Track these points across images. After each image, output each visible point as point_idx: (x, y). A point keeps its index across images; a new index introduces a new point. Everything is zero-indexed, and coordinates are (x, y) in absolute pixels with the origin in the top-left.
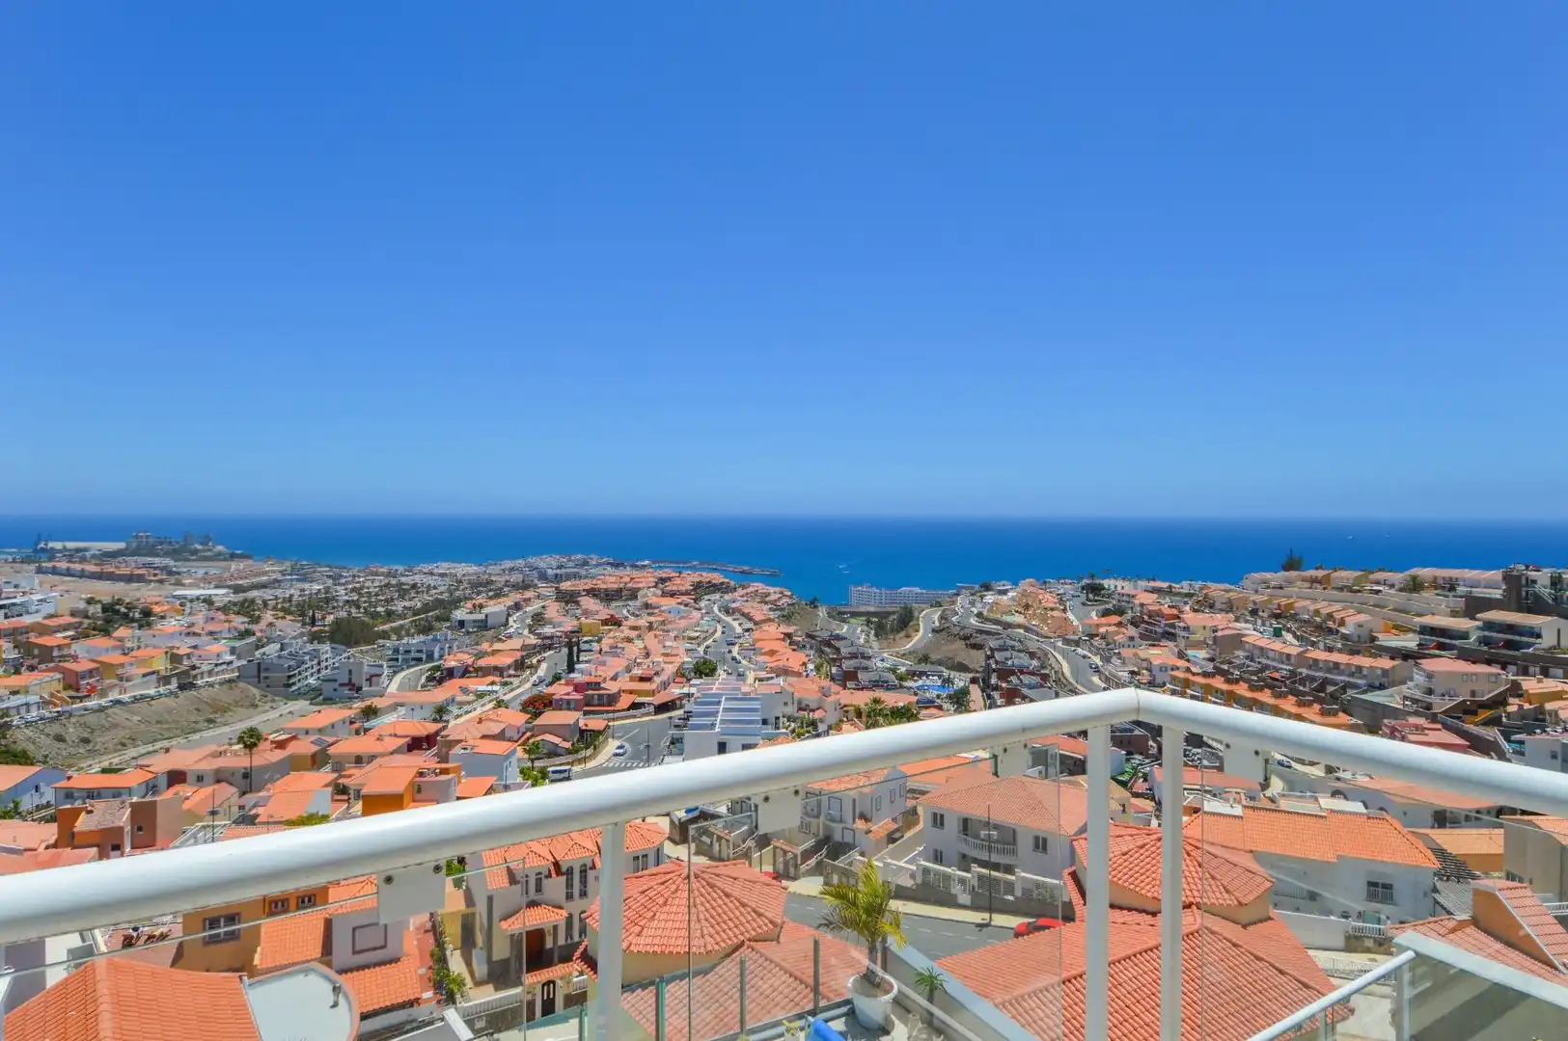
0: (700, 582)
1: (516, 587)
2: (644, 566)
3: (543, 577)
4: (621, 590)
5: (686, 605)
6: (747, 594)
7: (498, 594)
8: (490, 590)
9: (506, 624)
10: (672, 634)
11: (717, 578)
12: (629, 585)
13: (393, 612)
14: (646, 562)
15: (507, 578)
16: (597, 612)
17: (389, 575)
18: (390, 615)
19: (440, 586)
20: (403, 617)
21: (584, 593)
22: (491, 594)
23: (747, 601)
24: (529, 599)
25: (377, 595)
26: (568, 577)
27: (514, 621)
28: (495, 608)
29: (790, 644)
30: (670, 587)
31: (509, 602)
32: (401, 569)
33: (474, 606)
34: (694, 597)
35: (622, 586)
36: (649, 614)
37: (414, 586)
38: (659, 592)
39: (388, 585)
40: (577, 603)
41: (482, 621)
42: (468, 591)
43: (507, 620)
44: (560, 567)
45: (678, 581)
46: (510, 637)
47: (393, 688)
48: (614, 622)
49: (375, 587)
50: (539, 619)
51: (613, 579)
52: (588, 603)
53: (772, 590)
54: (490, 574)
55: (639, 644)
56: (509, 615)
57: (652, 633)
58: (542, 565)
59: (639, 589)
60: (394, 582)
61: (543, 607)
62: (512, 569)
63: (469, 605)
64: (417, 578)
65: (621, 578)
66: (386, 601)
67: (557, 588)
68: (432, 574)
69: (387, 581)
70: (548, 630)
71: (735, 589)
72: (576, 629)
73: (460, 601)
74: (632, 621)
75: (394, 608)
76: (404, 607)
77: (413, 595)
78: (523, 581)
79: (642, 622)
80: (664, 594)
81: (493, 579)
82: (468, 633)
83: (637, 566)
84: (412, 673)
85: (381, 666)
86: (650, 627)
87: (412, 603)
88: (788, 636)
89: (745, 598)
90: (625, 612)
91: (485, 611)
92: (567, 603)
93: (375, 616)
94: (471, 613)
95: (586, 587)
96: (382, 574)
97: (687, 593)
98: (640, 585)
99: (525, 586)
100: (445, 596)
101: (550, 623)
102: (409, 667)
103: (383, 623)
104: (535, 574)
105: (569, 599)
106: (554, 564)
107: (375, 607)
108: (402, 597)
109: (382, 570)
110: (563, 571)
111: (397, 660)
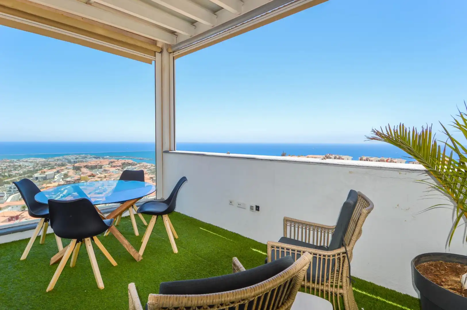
0: (125, 163)
1: (59, 165)
2: (107, 158)
3: (70, 162)
4: (96, 165)
5: (118, 170)
6: (140, 166)
7: (52, 168)
8: (50, 167)
9: (54, 178)
10: (112, 179)
11: (130, 161)
12: (100, 164)
13: (12, 175)
14: (108, 157)
15: (56, 162)
16: (87, 173)
17: (9, 162)
18: (10, 176)
19: (30, 166)
20: (15, 176)
21: (83, 167)
22: (49, 168)
23: (140, 168)
24: (63, 169)
25: (5, 169)
26: (79, 162)
27: (57, 177)
28: (49, 173)
29: (152, 180)
30: (114, 164)
31: (55, 171)
32: (15, 160)
33: (42, 172)
34: (122, 167)
35: (97, 164)
36: (105, 173)
37: (20, 166)
38: (110, 166)
39: (9, 166)
40: (80, 170)
41: (45, 177)
42: (41, 167)
43: (54, 176)
44: (76, 159)
45: (117, 162)
46: (55, 182)
47: (9, 200)
48: (92, 175)
49: (4, 166)
50: (66, 176)
51: (94, 162)
52: (84, 170)
53: (148, 164)
54: (50, 162)
55: (101, 182)
56: (55, 175)
57: (105, 179)
58: (70, 158)
59: (103, 165)
60: (12, 164)
61: (68, 172)
62: (58, 160)
63: (40, 172)
64: (21, 164)
65: (97, 162)
66: (9, 171)
67: (73, 166)
68: (27, 162)
69: (9, 165)
70: (69, 179)
71: (136, 164)
72: (79, 179)
73: (37, 170)
74: (99, 175)
75: (12, 174)
76: (16, 173)
77: (19, 169)
78: (62, 164)
79: (103, 176)
80: (112, 167)
81: (51, 163)
82: (40, 181)
83: (104, 158)
84: (16, 195)
85: (4, 193)
86: (105, 177)
87: (19, 172)
88: (152, 178)
89: (139, 167)
90: (98, 173)
91: (46, 173)
92: (77, 170)
93: (4, 176)
94: (40, 174)
95: (84, 165)
96: (8, 162)
97: (120, 166)
98: (103, 164)
99: (63, 165)
100: (32, 169)
101: (70, 177)
102: (15, 193)
103: (7, 179)
104: (67, 161)
105: (77, 169)
106: (74, 158)
107: (4, 173)
108: (15, 170)
109: (8, 161)
110: (77, 160)
111: (11, 191)
